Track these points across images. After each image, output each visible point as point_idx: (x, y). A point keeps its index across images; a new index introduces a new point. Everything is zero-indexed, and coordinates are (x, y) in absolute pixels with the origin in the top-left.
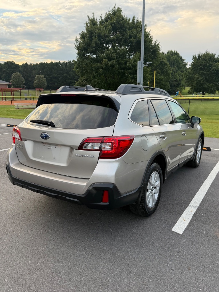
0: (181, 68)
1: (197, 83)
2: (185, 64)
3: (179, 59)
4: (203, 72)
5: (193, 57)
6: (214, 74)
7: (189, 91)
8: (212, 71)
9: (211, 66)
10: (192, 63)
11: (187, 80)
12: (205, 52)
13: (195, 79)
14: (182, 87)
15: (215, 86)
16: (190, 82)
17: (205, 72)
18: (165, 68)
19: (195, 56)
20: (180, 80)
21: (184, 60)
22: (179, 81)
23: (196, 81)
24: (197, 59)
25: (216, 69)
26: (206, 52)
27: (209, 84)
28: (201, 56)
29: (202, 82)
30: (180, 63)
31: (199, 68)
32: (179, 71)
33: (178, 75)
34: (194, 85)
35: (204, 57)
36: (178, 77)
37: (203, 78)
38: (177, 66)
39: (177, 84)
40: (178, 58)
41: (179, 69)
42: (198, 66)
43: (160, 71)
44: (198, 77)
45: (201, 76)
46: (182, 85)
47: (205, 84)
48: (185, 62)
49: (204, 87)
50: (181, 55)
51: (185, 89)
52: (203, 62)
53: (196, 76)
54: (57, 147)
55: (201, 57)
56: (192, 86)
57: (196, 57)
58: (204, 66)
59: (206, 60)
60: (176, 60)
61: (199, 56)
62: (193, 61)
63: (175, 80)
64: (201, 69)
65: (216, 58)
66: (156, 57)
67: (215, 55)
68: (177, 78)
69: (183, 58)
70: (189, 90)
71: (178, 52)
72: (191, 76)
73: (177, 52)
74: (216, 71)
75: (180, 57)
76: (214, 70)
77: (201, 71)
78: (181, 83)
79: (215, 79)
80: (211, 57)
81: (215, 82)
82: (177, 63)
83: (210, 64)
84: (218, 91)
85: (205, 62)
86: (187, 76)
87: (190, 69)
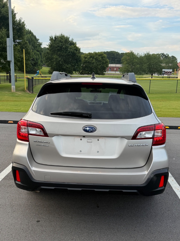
0: (36, 48)
1: (56, 63)
2: (39, 44)
3: (34, 38)
4: (60, 54)
5: (50, 38)
6: (70, 56)
7: (50, 71)
8: (68, 53)
9: (66, 48)
10: (50, 44)
11: (47, 60)
12: (60, 34)
13: (54, 59)
14: (39, 67)
15: (72, 67)
16: (50, 62)
17: (63, 53)
18: (25, 46)
19: (52, 37)
20: (37, 60)
21: (38, 40)
22: (35, 60)
23: (55, 61)
24: (54, 40)
25: (71, 51)
26: (62, 35)
27: (67, 65)
28: (57, 37)
29: (61, 63)
30: (35, 43)
31: (56, 49)
32: (35, 50)
33: (35, 54)
34: (54, 66)
35: (60, 39)
36: (35, 57)
37: (62, 59)
38: (32, 45)
39: (34, 63)
40: (32, 37)
41: (34, 48)
42: (56, 47)
43: (21, 49)
44: (57, 58)
45: (59, 57)
46: (39, 64)
47: (63, 64)
48: (39, 41)
49: (63, 67)
50: (34, 34)
51: (43, 68)
52: (60, 44)
53: (54, 56)
54: (100, 139)
55: (57, 39)
56: (51, 66)
57: (52, 39)
58: (61, 47)
59: (62, 42)
60: (31, 39)
61: (55, 38)
62: (50, 42)
63: (32, 59)
64: (58, 50)
65: (70, 40)
66: (23, 35)
67: (69, 38)
68: (33, 57)
69: (37, 38)
70: (49, 69)
71: (32, 31)
72: (50, 56)
73: (30, 31)
74: (72, 53)
75: (34, 36)
76: (70, 52)
77: (59, 53)
78: (38, 63)
79: (71, 60)
80: (66, 39)
81: (72, 64)
82: (32, 42)
83: (66, 46)
84: (74, 71)
85: (62, 44)
86: (46, 56)
87: (48, 49)
